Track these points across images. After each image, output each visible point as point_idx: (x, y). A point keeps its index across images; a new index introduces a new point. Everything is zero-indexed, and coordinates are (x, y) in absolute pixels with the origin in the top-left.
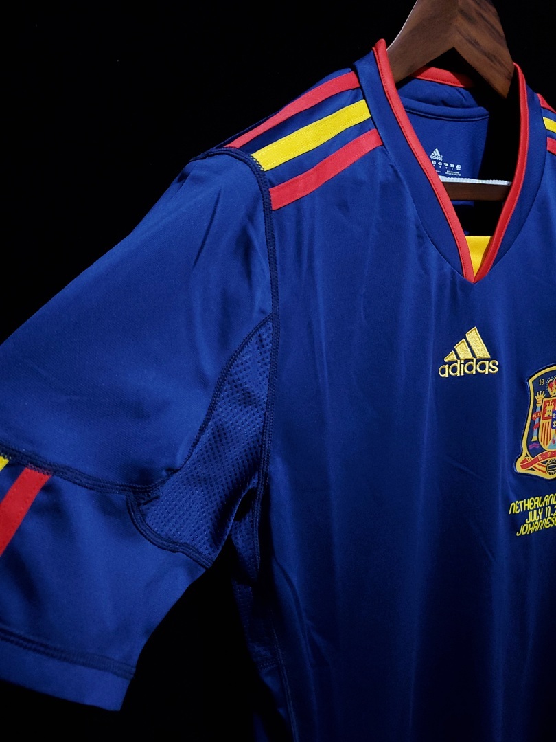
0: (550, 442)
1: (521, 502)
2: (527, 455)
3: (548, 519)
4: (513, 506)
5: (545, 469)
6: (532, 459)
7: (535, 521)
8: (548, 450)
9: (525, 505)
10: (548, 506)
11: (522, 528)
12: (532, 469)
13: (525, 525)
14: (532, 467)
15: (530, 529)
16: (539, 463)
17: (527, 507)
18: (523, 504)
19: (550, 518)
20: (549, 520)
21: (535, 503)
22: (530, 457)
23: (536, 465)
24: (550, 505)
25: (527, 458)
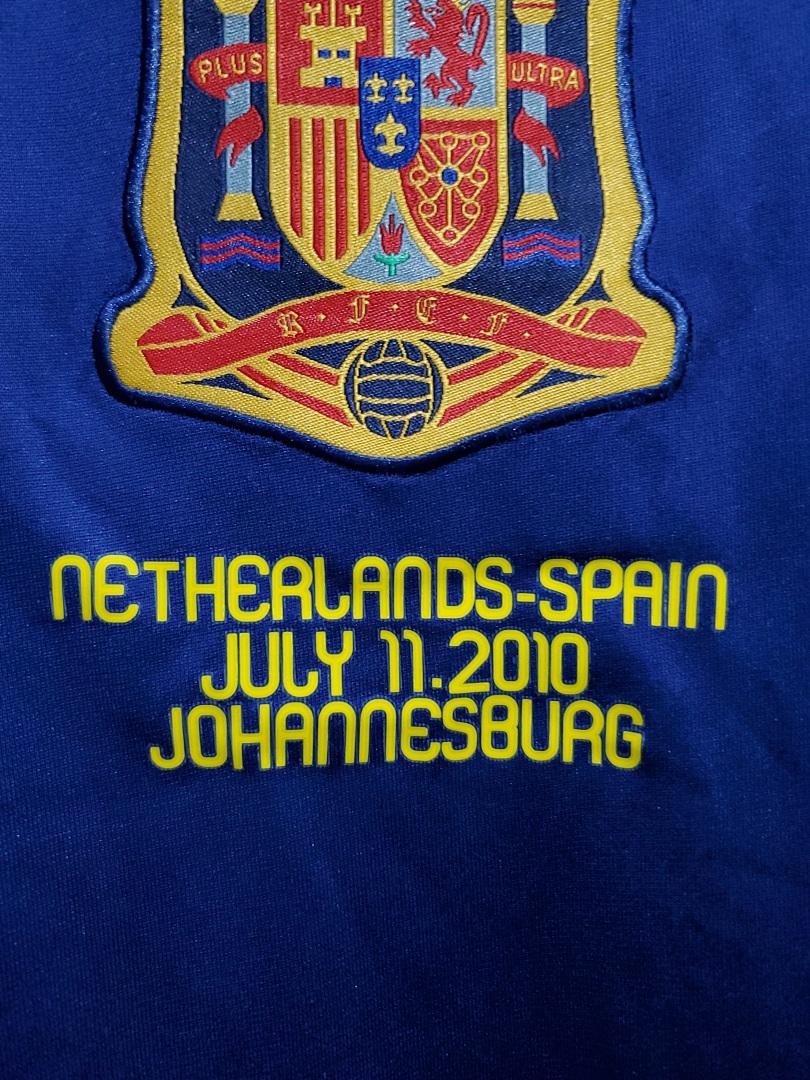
0: (357, 243)
1: (161, 569)
2: (186, 297)
3: (411, 705)
4: (71, 576)
5: (334, 395)
6: (233, 323)
7: (279, 698)
8: (351, 284)
9: (193, 589)
10: (396, 627)
11: (183, 725)
12: (228, 382)
13: (198, 712)
14: (231, 369)
15: (241, 739)
16: (288, 351)
17: (205, 602)
18: (176, 581)
19: (430, 705)
20: (420, 717)
21: (279, 591)
22: (215, 312)
23: (261, 362)
24: (412, 620)
25: (190, 312)
